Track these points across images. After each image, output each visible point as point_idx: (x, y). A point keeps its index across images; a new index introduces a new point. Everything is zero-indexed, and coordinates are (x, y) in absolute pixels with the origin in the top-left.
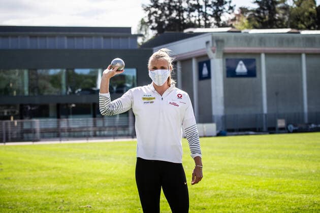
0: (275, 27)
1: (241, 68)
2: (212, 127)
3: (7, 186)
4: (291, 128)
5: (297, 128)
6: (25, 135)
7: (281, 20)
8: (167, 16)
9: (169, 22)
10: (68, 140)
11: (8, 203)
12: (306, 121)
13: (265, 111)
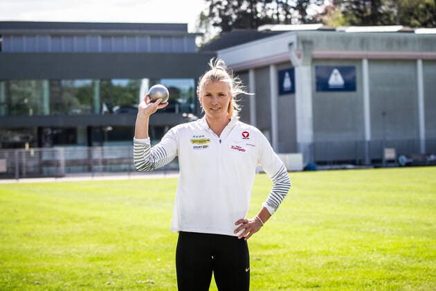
0: (379, 23)
1: (336, 79)
2: (297, 159)
3: (28, 247)
4: (402, 160)
5: (411, 160)
6: (45, 169)
7: (388, 14)
8: (234, 8)
9: (238, 17)
10: (103, 176)
11: (32, 275)
12: (423, 151)
13: (368, 137)
